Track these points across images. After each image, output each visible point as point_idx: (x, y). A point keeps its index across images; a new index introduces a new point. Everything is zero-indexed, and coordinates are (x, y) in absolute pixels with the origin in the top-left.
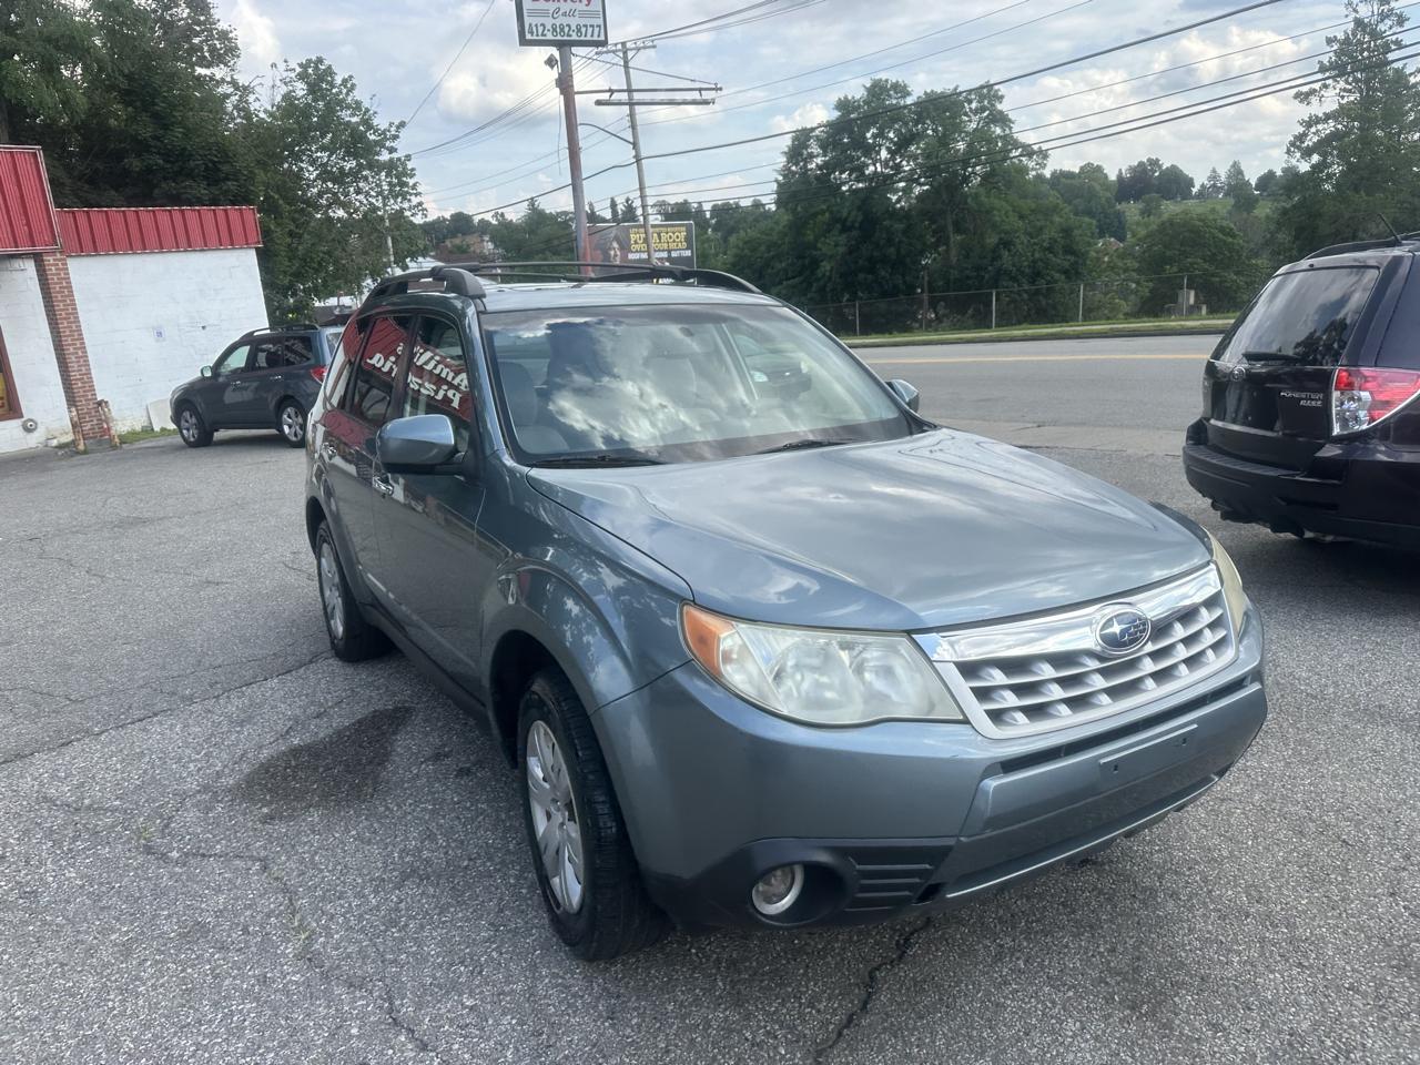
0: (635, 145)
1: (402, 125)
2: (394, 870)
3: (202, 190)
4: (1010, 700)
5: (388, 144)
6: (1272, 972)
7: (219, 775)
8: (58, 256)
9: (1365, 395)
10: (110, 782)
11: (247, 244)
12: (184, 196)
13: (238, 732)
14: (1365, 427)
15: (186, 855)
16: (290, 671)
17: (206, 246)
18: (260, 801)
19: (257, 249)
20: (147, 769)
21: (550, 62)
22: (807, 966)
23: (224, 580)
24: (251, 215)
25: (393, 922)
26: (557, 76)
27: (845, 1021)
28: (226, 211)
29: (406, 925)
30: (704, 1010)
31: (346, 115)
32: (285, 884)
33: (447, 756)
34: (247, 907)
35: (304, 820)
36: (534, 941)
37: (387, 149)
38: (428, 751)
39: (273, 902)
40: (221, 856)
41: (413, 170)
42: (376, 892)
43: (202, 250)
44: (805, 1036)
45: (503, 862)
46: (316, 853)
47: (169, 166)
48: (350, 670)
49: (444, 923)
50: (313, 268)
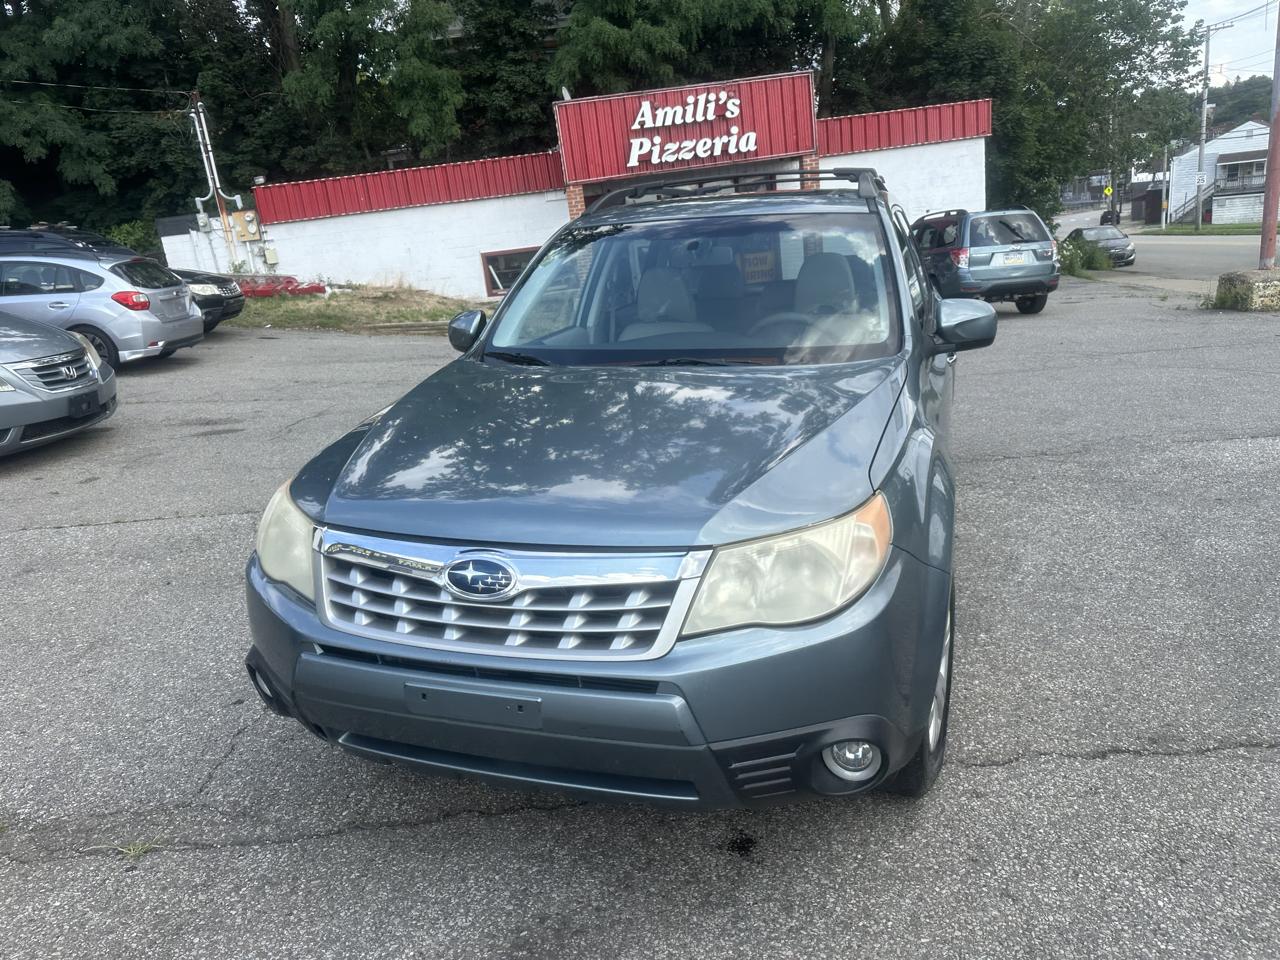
3: (965, 87)
5: (1174, 12)
8: (814, 157)
11: (978, 134)
12: (949, 94)
17: (941, 139)
19: (986, 138)
24: (985, 105)
27: (395, 823)
37: (1173, 18)
43: (937, 143)
44: (367, 814)
47: (943, 68)
50: (1068, 151)
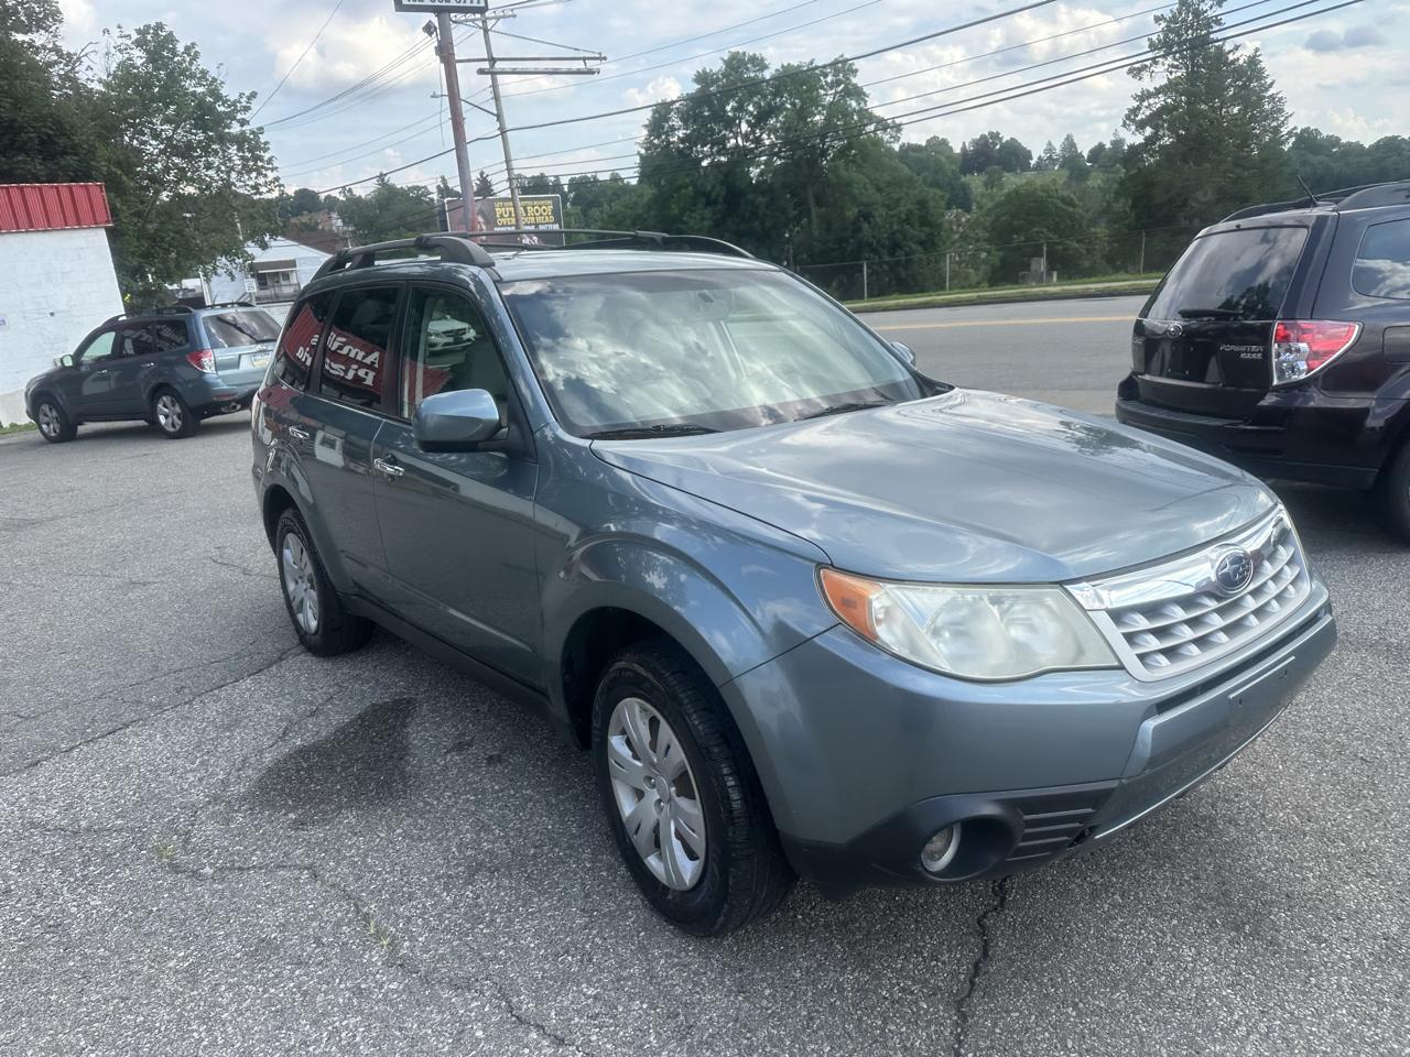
0: (499, 117)
1: (253, 95)
2: (458, 865)
3: (38, 166)
4: (1153, 643)
5: (239, 116)
6: (1346, 883)
7: (225, 784)
9: (1303, 346)
10: (102, 800)
11: (95, 223)
13: (228, 737)
14: (1303, 376)
15: (221, 869)
16: (261, 670)
17: (49, 225)
18: (282, 807)
19: (107, 229)
20: (139, 785)
21: (429, 29)
22: (917, 921)
23: (151, 579)
24: (97, 190)
25: (479, 920)
26: (436, 44)
27: (972, 971)
28: (70, 188)
29: (492, 921)
30: (832, 974)
31: (190, 86)
32: (344, 891)
33: (470, 744)
34: (312, 918)
35: (340, 823)
36: (633, 923)
37: (239, 121)
38: (447, 742)
39: (337, 910)
40: (261, 868)
41: (266, 143)
42: (447, 889)
43: (46, 231)
44: (940, 988)
45: (570, 847)
46: (367, 856)
48: (328, 665)
49: (532, 913)
